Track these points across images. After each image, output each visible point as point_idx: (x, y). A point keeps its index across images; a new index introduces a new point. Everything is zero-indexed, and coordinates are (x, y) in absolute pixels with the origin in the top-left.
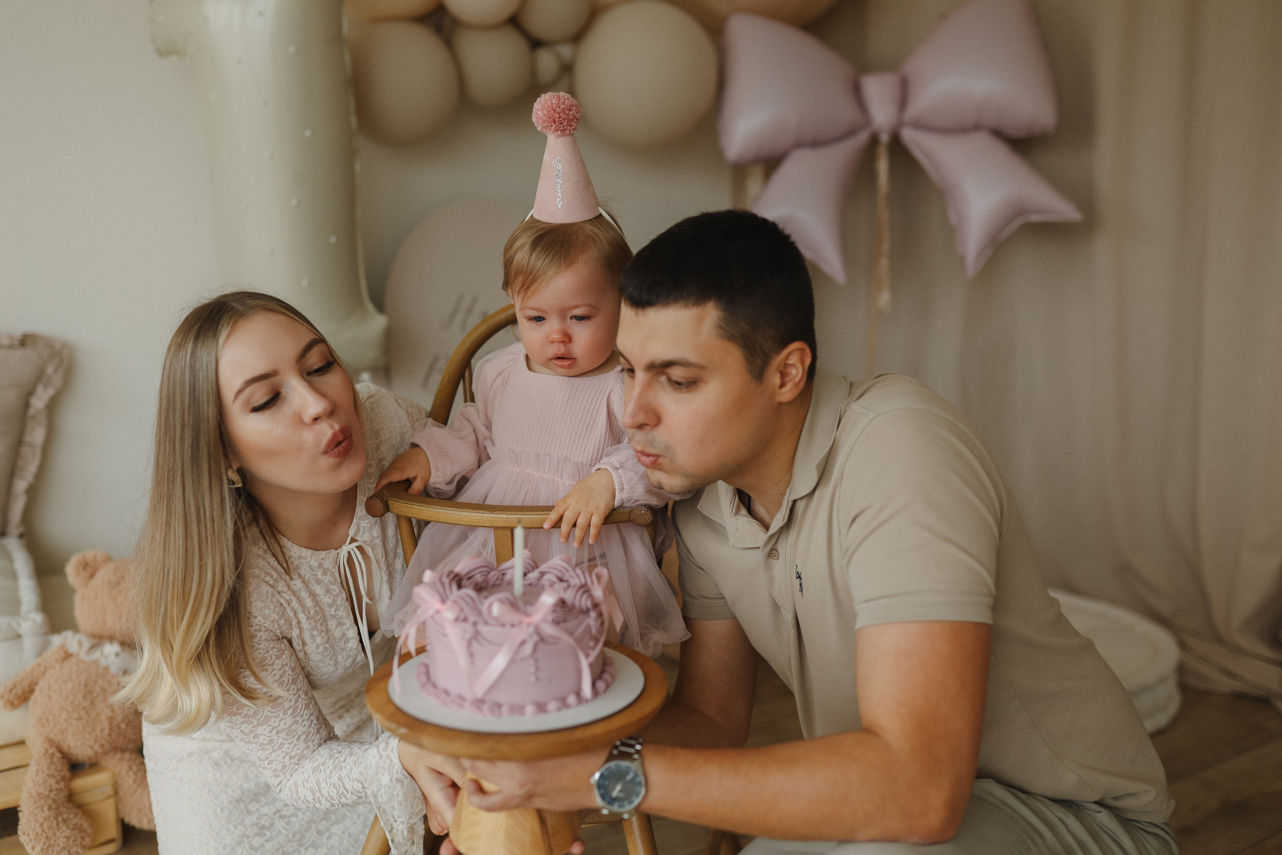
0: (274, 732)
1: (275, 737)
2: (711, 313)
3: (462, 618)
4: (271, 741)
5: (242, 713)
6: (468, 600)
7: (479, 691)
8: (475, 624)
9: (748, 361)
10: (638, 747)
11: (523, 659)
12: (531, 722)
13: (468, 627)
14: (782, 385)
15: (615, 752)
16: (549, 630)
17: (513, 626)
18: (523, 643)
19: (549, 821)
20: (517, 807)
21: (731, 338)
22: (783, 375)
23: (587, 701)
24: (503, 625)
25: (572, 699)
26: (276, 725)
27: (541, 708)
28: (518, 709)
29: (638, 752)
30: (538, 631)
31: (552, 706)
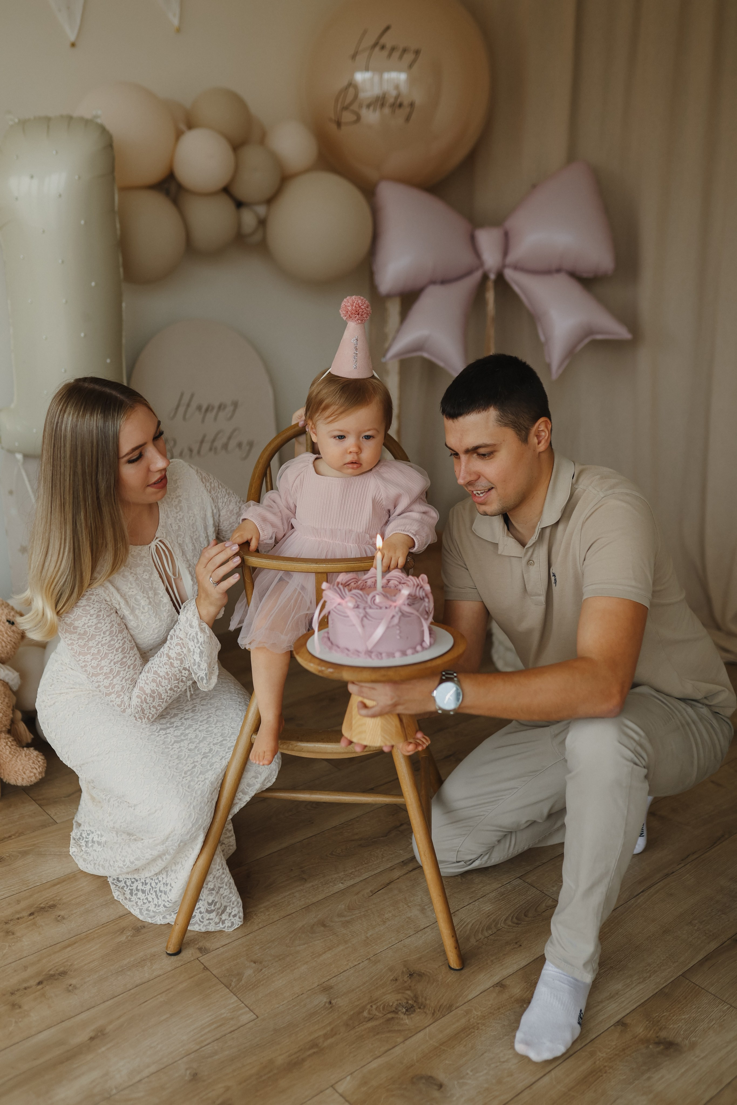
0: (112, 663)
1: (113, 667)
2: (492, 413)
3: (356, 606)
4: (111, 670)
5: (90, 652)
6: (359, 596)
7: (370, 645)
8: (364, 609)
9: (518, 434)
10: (455, 674)
11: (393, 626)
12: (398, 660)
13: (361, 610)
14: (539, 443)
15: (444, 678)
16: (407, 609)
17: (386, 608)
18: (393, 616)
19: (404, 721)
20: (387, 713)
21: (506, 425)
22: (538, 436)
23: (426, 649)
24: (381, 608)
25: (419, 648)
26: (112, 658)
27: (404, 653)
28: (391, 655)
29: (455, 677)
30: (400, 611)
31: (409, 652)
